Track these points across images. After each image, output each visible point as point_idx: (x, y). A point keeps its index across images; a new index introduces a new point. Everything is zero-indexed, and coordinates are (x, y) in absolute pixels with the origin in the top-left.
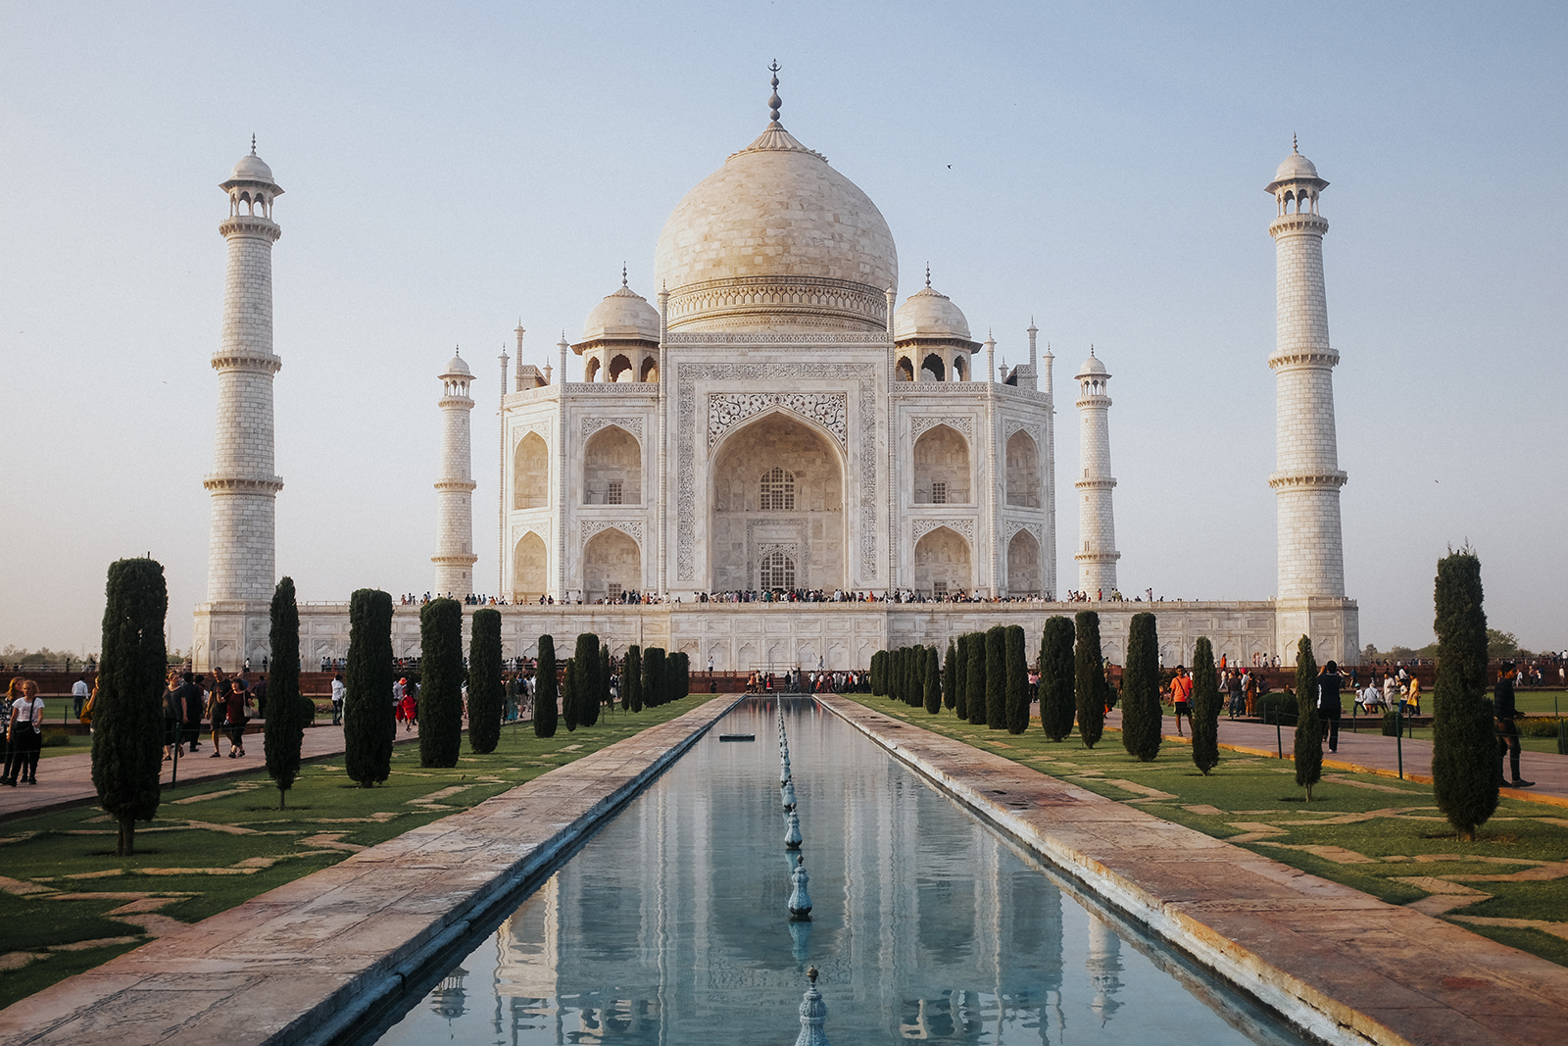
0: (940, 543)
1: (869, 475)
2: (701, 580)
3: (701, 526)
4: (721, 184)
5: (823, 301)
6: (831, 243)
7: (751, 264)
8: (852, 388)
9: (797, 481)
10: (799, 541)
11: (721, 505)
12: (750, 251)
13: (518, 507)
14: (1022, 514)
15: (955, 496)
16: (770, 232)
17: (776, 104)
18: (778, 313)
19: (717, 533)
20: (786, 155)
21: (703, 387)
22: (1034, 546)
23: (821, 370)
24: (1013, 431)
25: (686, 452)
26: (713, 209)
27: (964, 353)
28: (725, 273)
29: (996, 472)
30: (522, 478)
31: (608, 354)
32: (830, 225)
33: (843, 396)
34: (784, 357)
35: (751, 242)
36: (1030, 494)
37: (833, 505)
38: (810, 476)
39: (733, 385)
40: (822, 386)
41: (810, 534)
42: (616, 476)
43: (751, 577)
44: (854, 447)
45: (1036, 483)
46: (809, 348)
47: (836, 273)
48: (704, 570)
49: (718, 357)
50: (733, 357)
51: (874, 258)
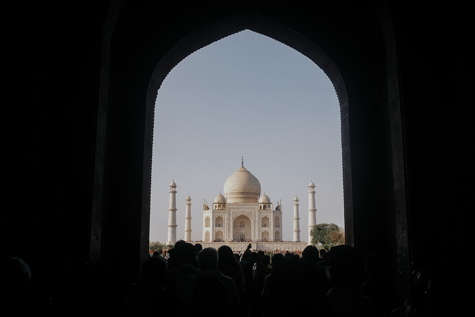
0: (265, 233)
1: (255, 223)
2: (231, 238)
3: (231, 230)
4: (234, 178)
5: (249, 196)
6: (250, 187)
7: (239, 190)
8: (253, 211)
9: (245, 223)
10: (245, 232)
11: (235, 226)
12: (239, 188)
13: (205, 227)
14: (277, 228)
15: (268, 226)
16: (241, 186)
17: (243, 163)
18: (243, 198)
19: (234, 230)
20: (244, 172)
21: (232, 211)
22: (279, 233)
23: (249, 208)
24: (276, 217)
25: (229, 220)
26: (233, 182)
27: (269, 205)
28: (235, 191)
29: (273, 223)
30: (206, 223)
31: (218, 204)
32: (250, 184)
33: (252, 212)
34: (244, 206)
35: (239, 187)
36: (279, 225)
37: (250, 227)
38: (247, 223)
39: (236, 210)
40: (249, 211)
41: (247, 231)
42: (219, 223)
43: (238, 237)
44: (253, 219)
45: (280, 224)
46: (247, 205)
47: (251, 191)
48: (232, 237)
49: (234, 206)
50: (236, 206)
51: (257, 189)
